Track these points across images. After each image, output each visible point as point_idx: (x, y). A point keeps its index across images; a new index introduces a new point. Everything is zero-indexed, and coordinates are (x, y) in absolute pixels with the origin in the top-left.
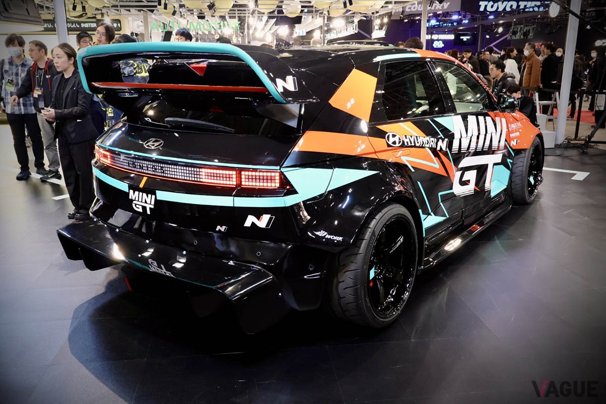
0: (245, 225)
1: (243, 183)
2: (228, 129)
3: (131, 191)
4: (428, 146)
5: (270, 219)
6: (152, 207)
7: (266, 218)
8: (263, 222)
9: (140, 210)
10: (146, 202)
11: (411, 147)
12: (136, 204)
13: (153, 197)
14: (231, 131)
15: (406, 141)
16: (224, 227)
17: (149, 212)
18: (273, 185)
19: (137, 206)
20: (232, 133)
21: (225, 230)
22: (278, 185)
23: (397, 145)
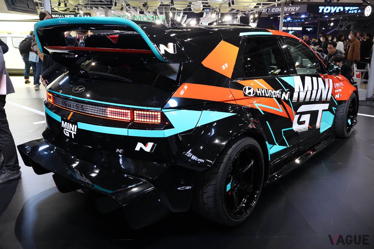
0: (136, 149)
1: (135, 119)
2: (129, 80)
3: (63, 122)
4: (275, 96)
5: (153, 146)
6: (75, 133)
7: (150, 145)
8: (148, 148)
9: (68, 135)
10: (71, 130)
11: (262, 96)
12: (65, 131)
13: (76, 126)
14: (130, 81)
15: (258, 92)
16: (121, 150)
17: (73, 137)
18: (156, 121)
19: (66, 132)
20: (131, 83)
21: (122, 152)
22: (159, 121)
23: (252, 95)
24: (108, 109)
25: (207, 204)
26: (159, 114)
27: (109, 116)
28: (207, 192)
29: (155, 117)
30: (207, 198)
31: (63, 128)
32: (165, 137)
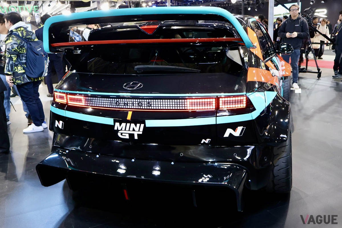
0: (225, 136)
1: (221, 107)
3: (117, 124)
5: (243, 129)
6: (141, 133)
7: (240, 129)
9: (127, 137)
10: (134, 130)
12: (122, 133)
13: (142, 125)
14: (198, 71)
16: (208, 140)
17: (136, 137)
18: (242, 105)
20: (199, 73)
21: (208, 142)
22: (245, 105)
24: (188, 100)
25: (278, 176)
26: (245, 98)
27: (188, 108)
28: (278, 165)
29: (241, 102)
30: (278, 170)
31: (118, 131)
32: (253, 119)
